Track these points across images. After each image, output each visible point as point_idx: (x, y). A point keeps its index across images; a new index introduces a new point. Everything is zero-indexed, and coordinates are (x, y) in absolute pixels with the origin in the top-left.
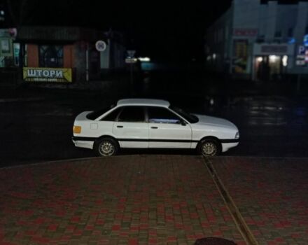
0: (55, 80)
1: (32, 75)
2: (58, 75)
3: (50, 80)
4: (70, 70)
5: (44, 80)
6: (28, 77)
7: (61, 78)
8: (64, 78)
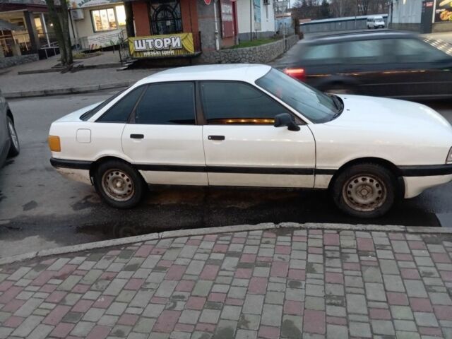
0: (172, 52)
1: (141, 48)
2: (174, 45)
3: (165, 53)
4: (191, 34)
5: (158, 53)
6: (136, 52)
7: (180, 49)
8: (183, 48)
